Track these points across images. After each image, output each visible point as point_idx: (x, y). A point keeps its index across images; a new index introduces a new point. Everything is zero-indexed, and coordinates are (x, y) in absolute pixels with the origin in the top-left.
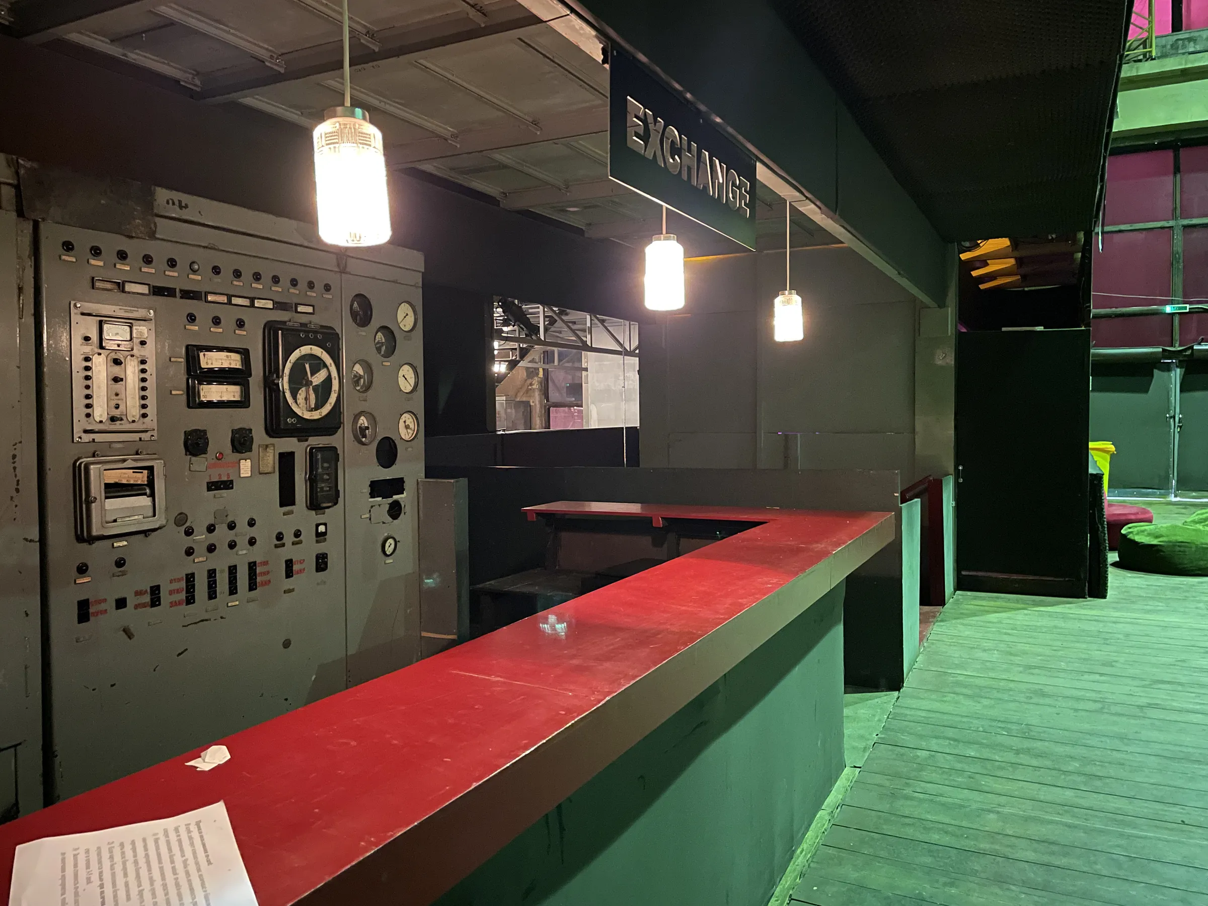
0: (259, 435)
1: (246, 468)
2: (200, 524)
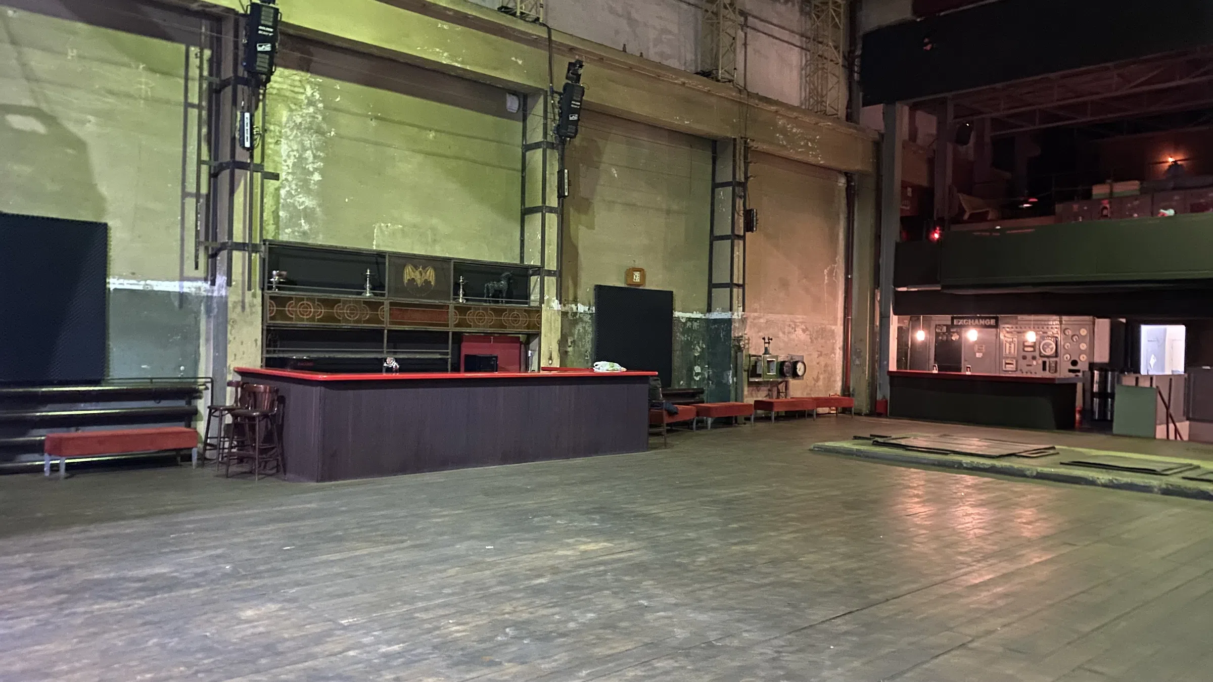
0: (1038, 357)
1: (1035, 363)
2: (1024, 371)
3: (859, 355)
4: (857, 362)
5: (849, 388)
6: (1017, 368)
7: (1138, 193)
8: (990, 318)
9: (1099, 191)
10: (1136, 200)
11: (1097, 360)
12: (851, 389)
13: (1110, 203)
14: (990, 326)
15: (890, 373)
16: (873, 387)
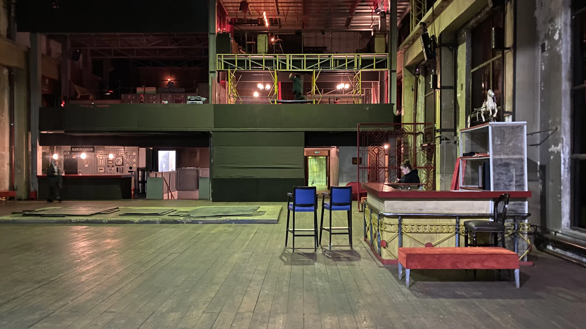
0: (114, 166)
2: (108, 173)
3: (20, 167)
4: (19, 171)
5: (13, 186)
6: (105, 171)
7: (155, 93)
8: (91, 147)
9: (139, 90)
10: (154, 95)
11: (140, 166)
12: (15, 187)
13: (144, 96)
14: (91, 152)
15: (38, 177)
16: (28, 184)
